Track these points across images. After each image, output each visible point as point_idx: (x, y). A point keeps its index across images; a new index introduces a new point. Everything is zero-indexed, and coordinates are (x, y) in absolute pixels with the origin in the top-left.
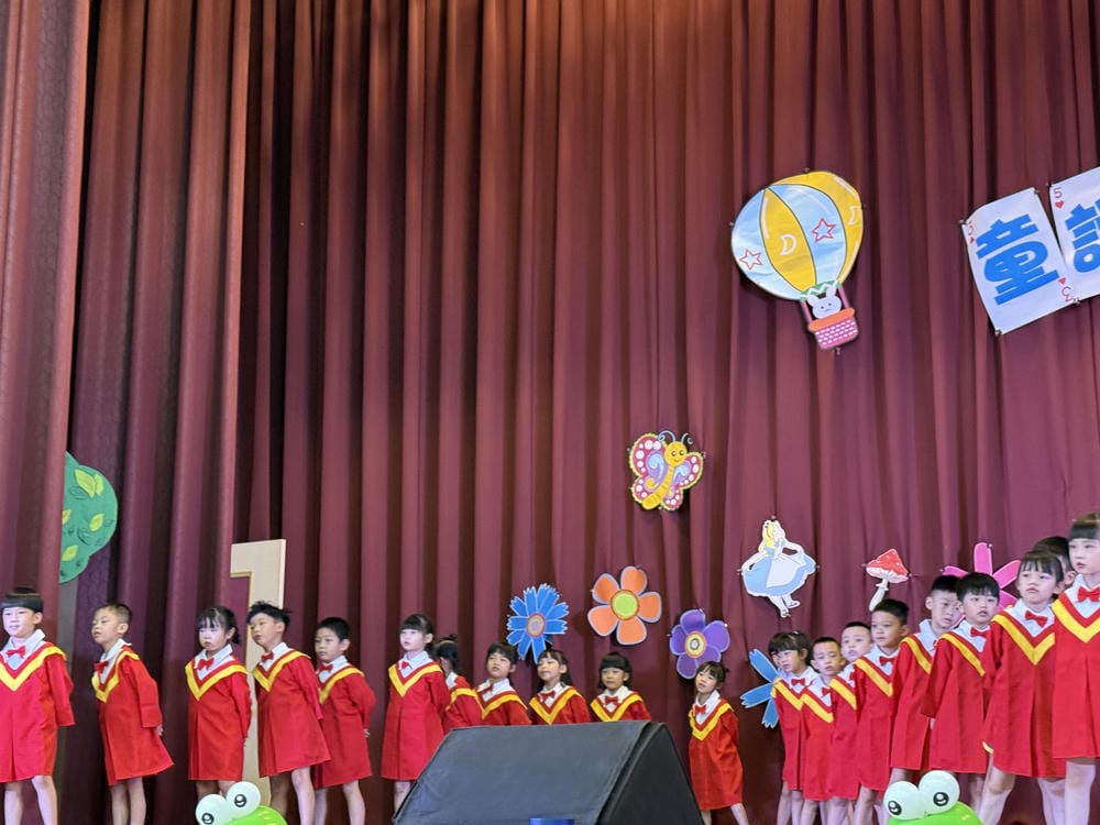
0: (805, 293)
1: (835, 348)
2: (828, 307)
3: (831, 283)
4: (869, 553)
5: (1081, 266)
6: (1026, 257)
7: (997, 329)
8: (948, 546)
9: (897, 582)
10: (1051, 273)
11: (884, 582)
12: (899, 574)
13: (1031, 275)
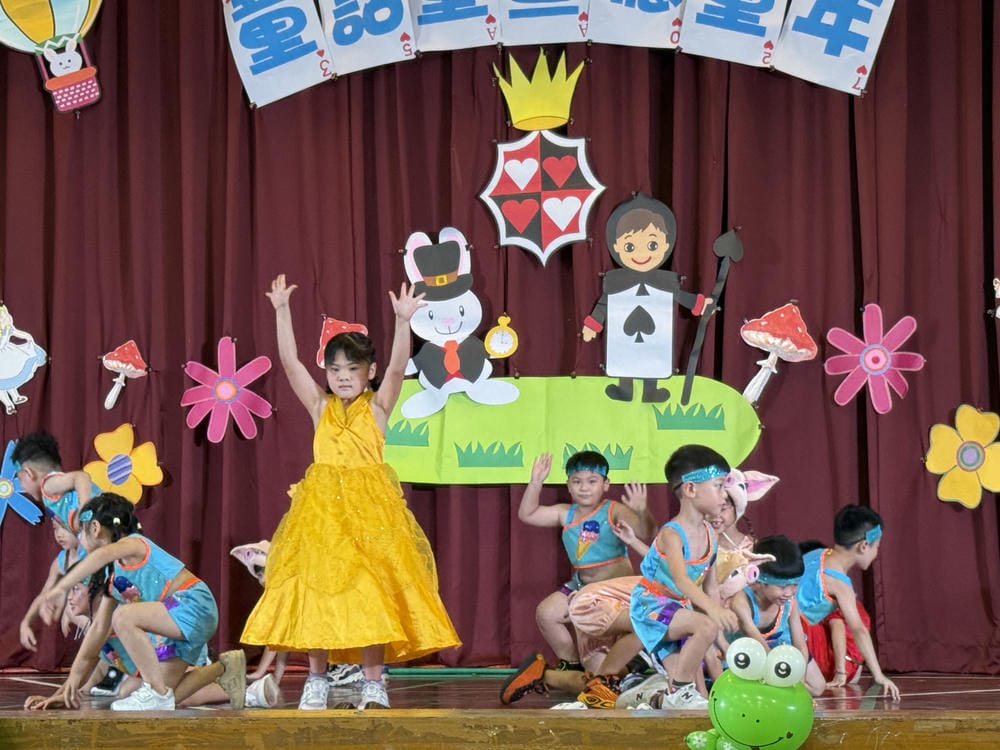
0: (42, 45)
1: (75, 110)
2: (66, 63)
3: (72, 36)
4: (106, 344)
5: (341, 39)
6: (283, 24)
7: (252, 101)
8: (192, 338)
9: (136, 376)
10: (308, 44)
11: (122, 376)
12: (137, 367)
13: (288, 45)
